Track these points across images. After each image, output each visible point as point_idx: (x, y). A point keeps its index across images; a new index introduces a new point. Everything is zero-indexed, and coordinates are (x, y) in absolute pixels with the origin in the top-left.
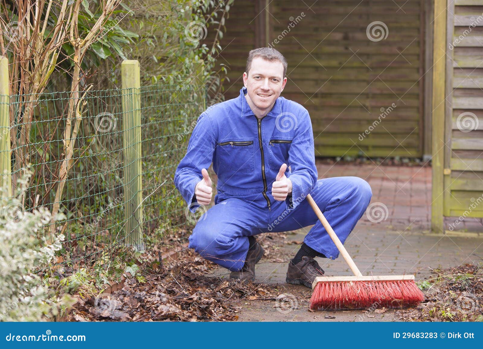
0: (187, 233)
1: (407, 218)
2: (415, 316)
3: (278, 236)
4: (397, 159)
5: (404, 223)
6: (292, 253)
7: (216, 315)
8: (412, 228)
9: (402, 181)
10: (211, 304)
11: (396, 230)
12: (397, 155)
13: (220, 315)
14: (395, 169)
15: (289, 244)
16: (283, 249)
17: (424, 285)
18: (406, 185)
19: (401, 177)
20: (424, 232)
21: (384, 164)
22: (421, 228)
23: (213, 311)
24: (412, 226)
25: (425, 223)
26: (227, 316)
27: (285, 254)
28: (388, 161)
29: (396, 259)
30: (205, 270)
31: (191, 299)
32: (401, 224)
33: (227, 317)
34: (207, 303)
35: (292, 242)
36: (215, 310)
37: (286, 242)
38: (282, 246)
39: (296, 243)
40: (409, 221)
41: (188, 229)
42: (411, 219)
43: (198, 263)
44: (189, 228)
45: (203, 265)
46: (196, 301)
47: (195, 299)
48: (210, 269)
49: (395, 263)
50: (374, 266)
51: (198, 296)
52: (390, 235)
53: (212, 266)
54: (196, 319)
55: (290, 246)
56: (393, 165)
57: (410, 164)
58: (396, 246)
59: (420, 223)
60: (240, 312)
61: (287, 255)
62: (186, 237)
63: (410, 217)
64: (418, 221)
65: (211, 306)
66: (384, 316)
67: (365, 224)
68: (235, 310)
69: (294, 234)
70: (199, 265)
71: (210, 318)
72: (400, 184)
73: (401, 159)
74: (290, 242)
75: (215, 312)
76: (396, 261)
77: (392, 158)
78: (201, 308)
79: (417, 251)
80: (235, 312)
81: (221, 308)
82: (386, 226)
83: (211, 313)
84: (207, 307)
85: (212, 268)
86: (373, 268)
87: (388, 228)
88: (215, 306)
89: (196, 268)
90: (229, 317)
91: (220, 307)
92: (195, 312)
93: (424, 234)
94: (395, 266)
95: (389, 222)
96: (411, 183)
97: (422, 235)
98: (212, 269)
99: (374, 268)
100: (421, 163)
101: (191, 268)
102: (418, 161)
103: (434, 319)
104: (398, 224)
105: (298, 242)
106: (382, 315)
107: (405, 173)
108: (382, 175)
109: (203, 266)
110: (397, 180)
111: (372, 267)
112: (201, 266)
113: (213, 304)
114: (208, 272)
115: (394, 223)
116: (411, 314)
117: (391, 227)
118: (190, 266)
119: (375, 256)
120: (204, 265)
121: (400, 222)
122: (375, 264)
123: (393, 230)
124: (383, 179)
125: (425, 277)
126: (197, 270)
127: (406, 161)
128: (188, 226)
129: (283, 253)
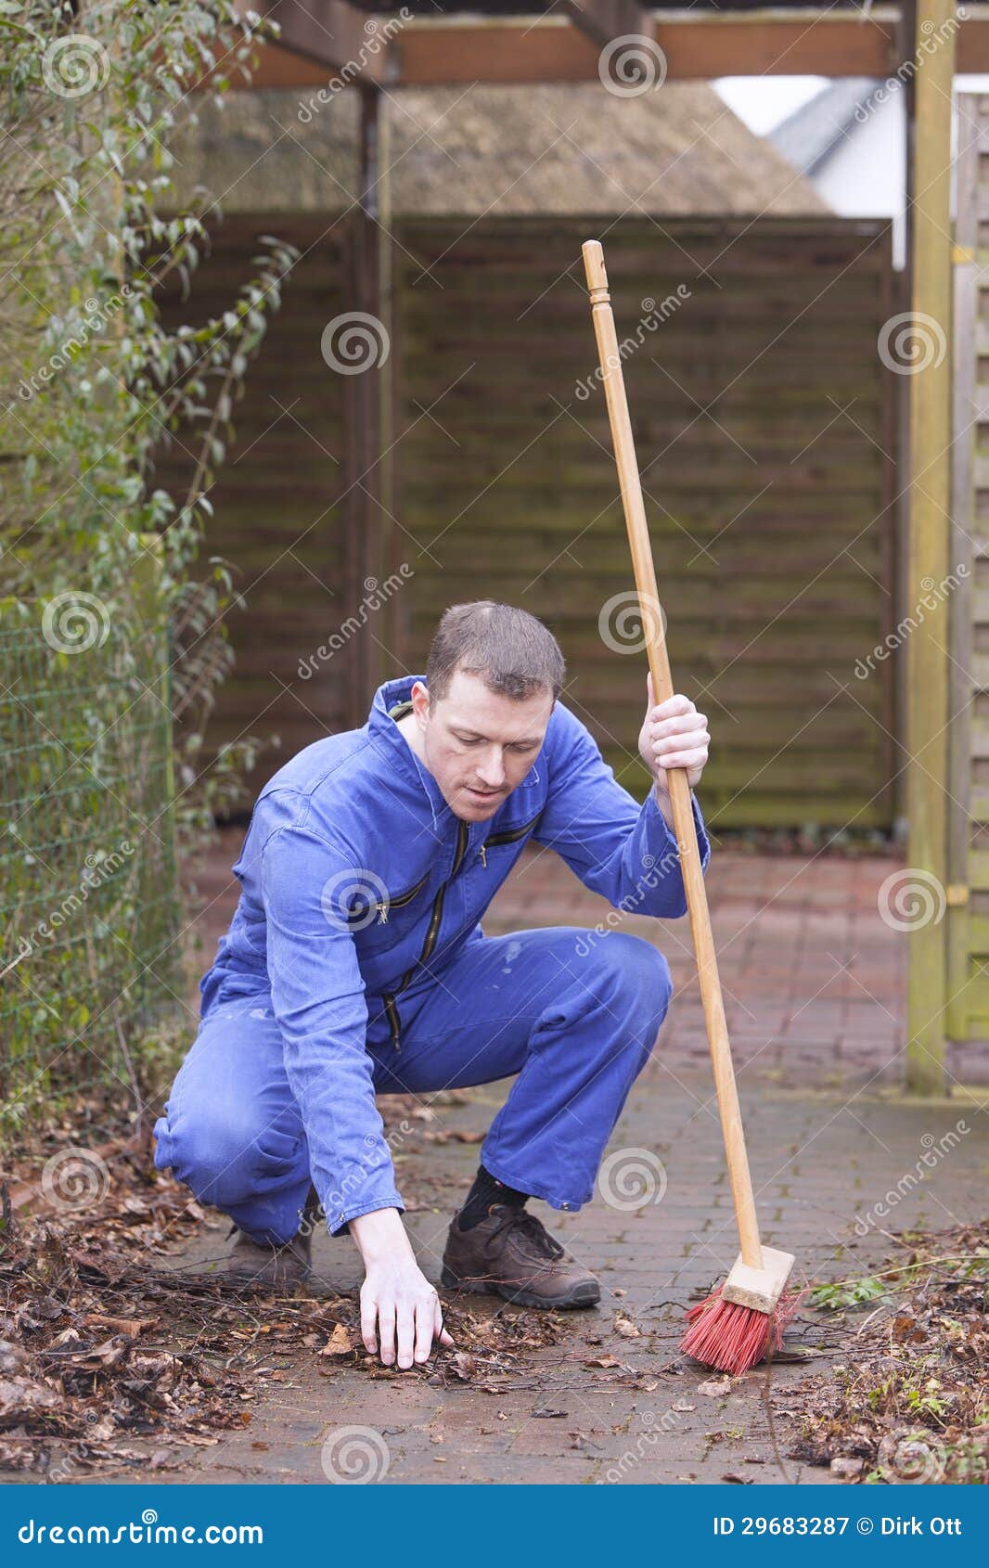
0: (105, 1111)
1: (828, 1040)
2: (825, 1404)
3: (406, 1113)
4: (810, 832)
5: (819, 1061)
6: (447, 1176)
7: (178, 1410)
8: (845, 1077)
9: (823, 911)
10: (163, 1372)
11: (791, 1087)
12: (810, 818)
13: (192, 1410)
14: (802, 867)
15: (438, 1143)
16: (419, 1159)
17: (862, 1292)
18: (836, 925)
19: (822, 896)
20: (885, 1092)
21: (768, 852)
22: (875, 1077)
23: (168, 1398)
24: (849, 1071)
25: (886, 1063)
26: (216, 1413)
27: (423, 1180)
28: (781, 841)
29: (785, 1194)
30: (156, 1244)
31: (97, 1359)
32: (813, 1065)
33: (214, 1419)
34: (150, 1373)
35: (450, 1137)
36: (176, 1393)
37: (429, 1135)
38: (414, 1151)
39: (461, 1140)
40: (837, 1052)
41: (106, 1099)
42: (848, 1044)
43: (134, 1219)
44: (108, 1094)
45: (150, 1223)
46: (112, 1367)
47: (109, 1360)
48: (170, 1237)
49: (780, 1210)
50: (709, 1222)
51: (118, 1350)
52: (772, 1103)
53: (181, 1229)
54: (111, 1428)
55: (441, 1151)
56: (798, 852)
57: (853, 849)
58: (788, 1146)
59: (872, 1060)
60: (257, 1398)
61: (429, 1182)
62: (100, 1127)
63: (840, 1038)
64: (867, 1054)
65: (163, 1379)
66: (724, 1407)
67: (692, 1066)
68: (243, 1391)
69: (457, 1104)
70: (137, 1224)
71: (158, 1422)
72: (816, 922)
73: (824, 831)
74: (442, 1136)
75: (174, 1400)
76: (781, 1203)
77: (795, 831)
78: (127, 1388)
79: (854, 1162)
80: (244, 1396)
81: (195, 1386)
82: (763, 1072)
83: (162, 1406)
84: (147, 1388)
85: (179, 1233)
86: (704, 1230)
87: (765, 1078)
88: (177, 1381)
89: (127, 1235)
90: (221, 1417)
91: (190, 1382)
92: (107, 1403)
93: (882, 1098)
94: (777, 1219)
95: (771, 1060)
96: (852, 916)
97: (875, 1101)
98: (179, 1237)
99: (710, 1229)
100: (889, 848)
101: (111, 1236)
102: (876, 840)
103: (882, 1419)
104: (801, 1064)
105: (470, 1136)
106: (720, 1403)
107: (833, 880)
108: (757, 890)
109: (149, 1228)
110: (805, 906)
111: (701, 1225)
112: (144, 1227)
113: (169, 1375)
114: (165, 1248)
115: (790, 1060)
116: (815, 1396)
117: (775, 1074)
118: (108, 1230)
119: (716, 1184)
120: (155, 1224)
121: (808, 1058)
122: (713, 1215)
123: (785, 1084)
124: (761, 903)
125: (871, 1260)
126: (132, 1243)
127: (838, 838)
128: (107, 1088)
129: (417, 1177)
